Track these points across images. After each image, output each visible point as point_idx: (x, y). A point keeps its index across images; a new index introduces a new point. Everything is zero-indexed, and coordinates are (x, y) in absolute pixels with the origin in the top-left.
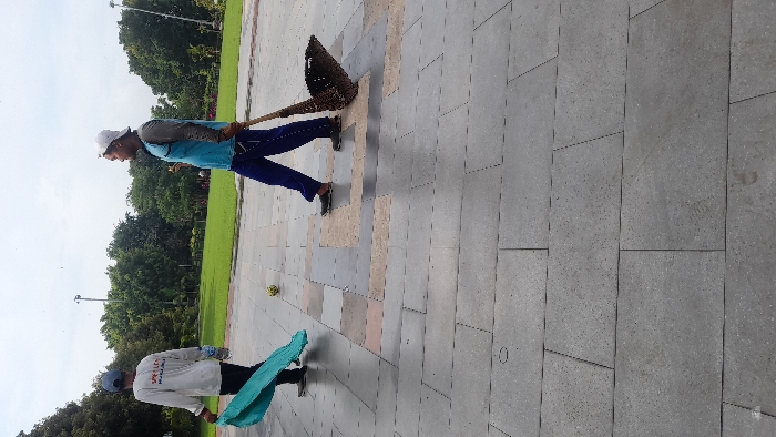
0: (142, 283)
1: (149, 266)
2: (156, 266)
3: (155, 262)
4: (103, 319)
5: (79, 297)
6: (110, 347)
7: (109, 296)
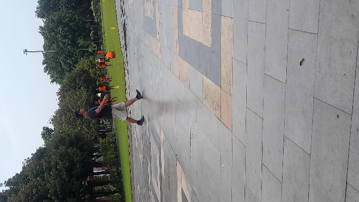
0: (65, 37)
1: (67, 25)
2: (72, 24)
3: (70, 21)
4: (44, 64)
5: (26, 51)
6: (52, 82)
7: (44, 48)
